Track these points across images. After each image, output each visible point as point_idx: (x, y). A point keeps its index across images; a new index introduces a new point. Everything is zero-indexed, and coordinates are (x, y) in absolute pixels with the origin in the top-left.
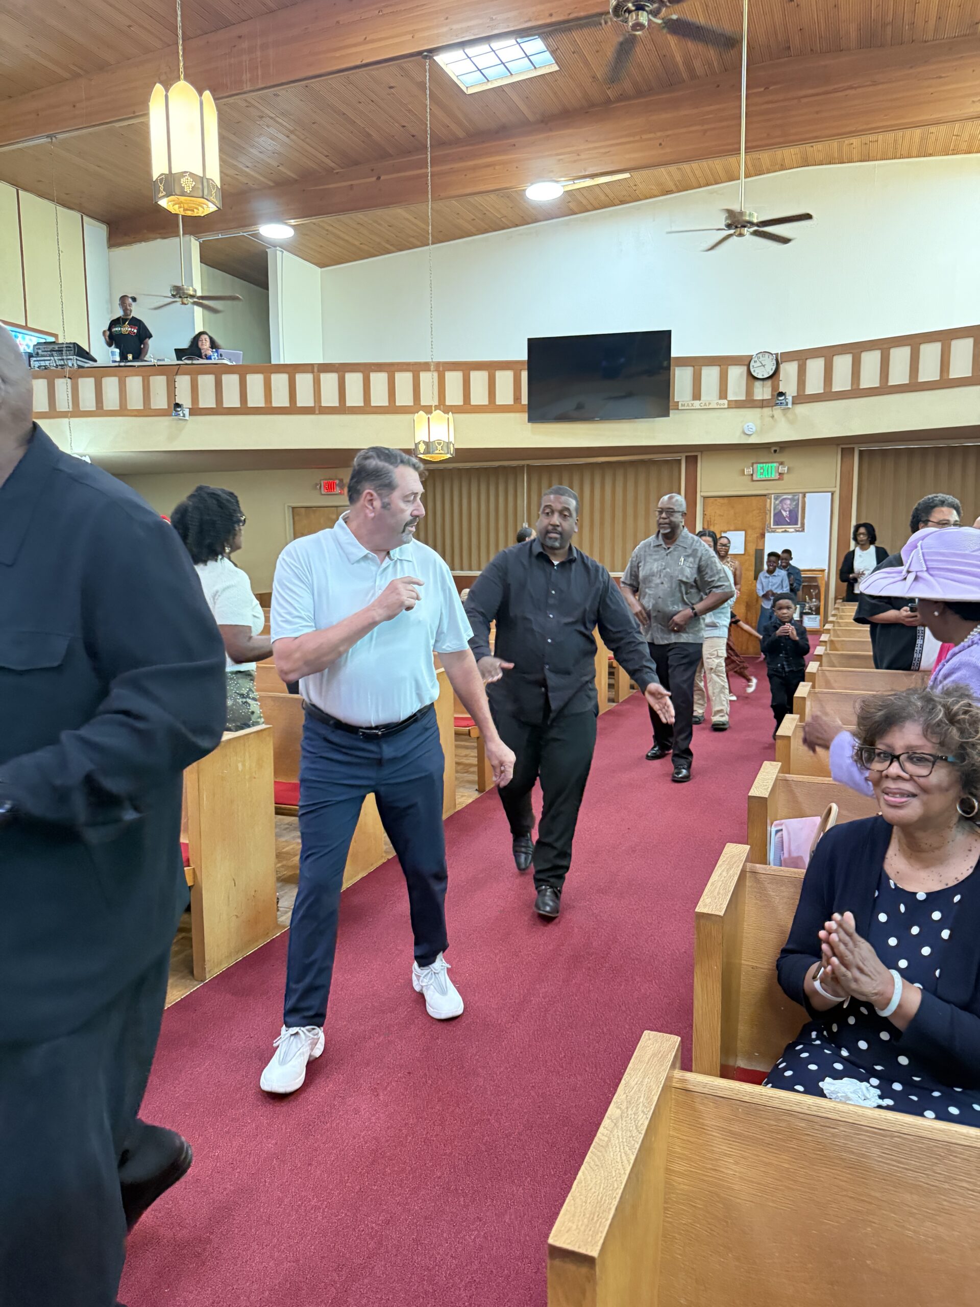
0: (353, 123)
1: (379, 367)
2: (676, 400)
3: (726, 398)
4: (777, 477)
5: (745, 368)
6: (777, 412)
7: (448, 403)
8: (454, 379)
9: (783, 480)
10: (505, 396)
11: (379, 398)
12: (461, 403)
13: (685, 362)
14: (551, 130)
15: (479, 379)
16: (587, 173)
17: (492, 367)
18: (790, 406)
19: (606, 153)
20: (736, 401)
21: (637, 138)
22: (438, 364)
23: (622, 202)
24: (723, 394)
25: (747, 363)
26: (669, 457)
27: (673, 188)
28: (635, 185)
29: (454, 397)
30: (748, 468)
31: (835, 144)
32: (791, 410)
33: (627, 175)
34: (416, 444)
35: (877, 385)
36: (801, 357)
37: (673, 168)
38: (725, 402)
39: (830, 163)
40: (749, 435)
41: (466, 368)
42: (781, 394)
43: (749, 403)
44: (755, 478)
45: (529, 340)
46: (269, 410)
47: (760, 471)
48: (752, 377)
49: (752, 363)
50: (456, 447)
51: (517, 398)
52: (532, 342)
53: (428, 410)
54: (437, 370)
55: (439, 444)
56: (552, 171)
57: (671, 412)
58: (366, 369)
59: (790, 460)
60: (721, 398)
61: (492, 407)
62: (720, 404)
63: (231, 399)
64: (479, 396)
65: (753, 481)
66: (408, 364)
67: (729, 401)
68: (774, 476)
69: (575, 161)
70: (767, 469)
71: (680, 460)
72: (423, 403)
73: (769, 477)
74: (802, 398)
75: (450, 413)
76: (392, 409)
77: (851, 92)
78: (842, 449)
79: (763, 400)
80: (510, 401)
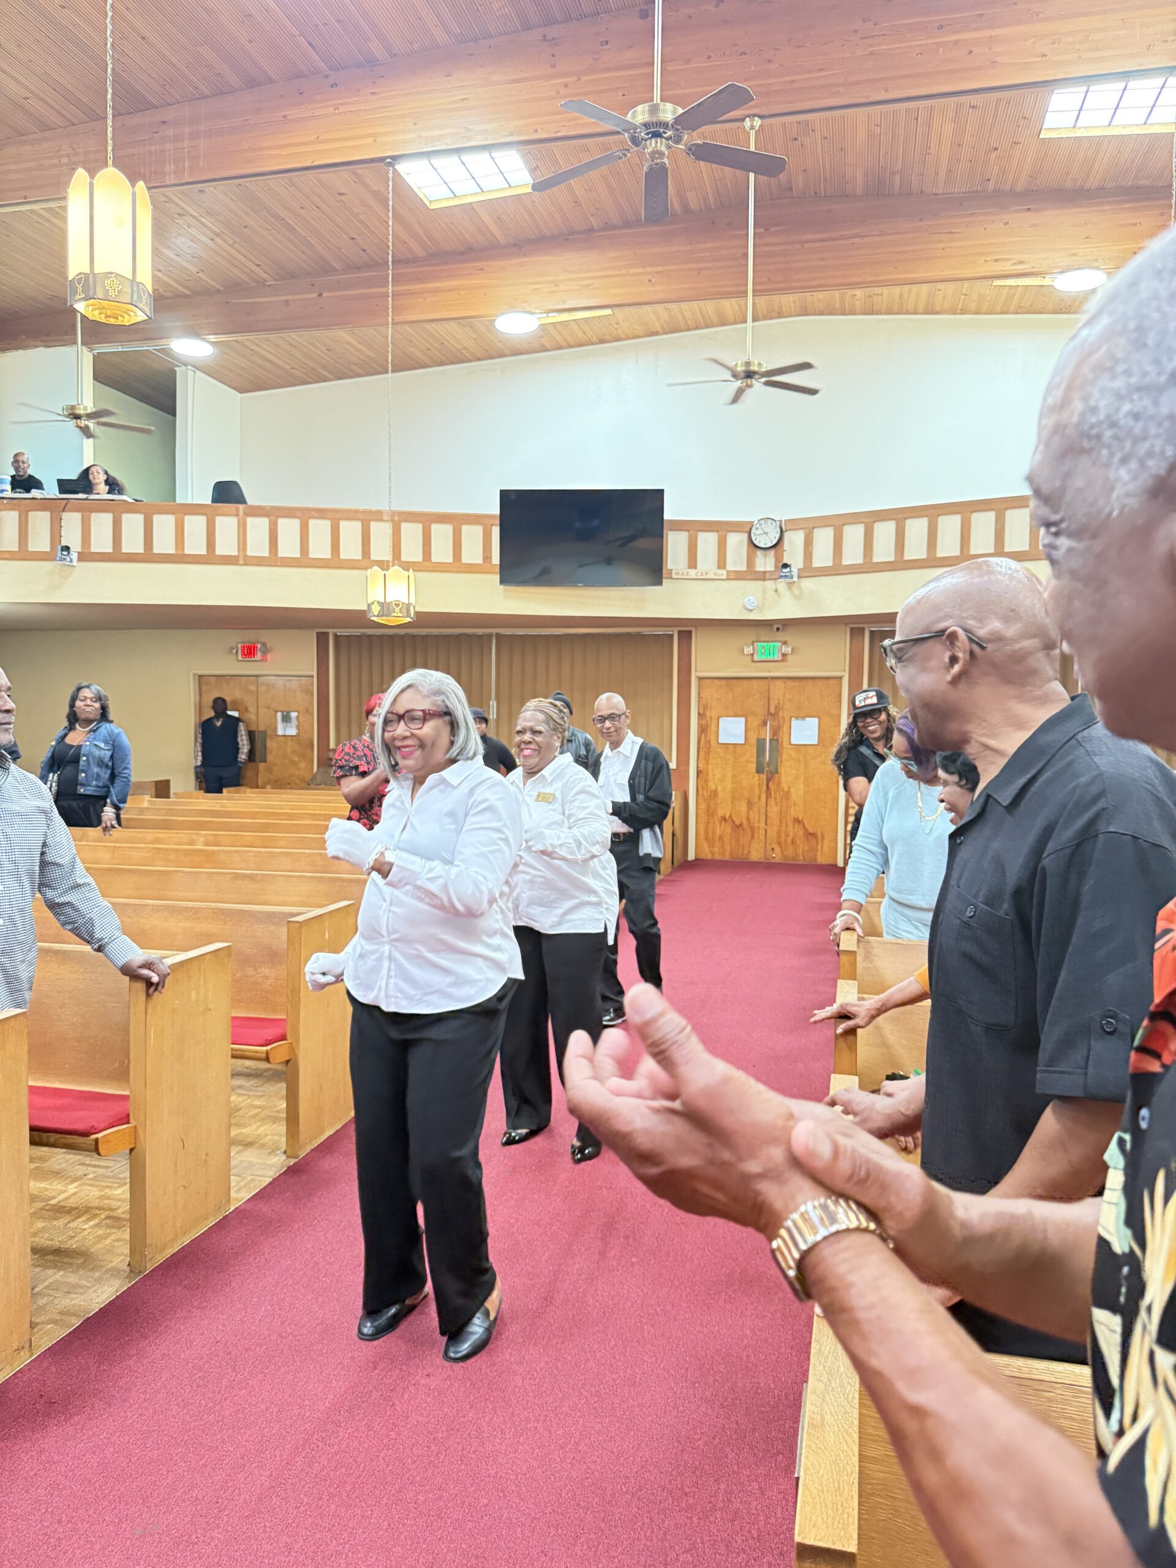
0: (292, 230)
1: (321, 513)
2: (669, 567)
3: (724, 567)
4: (780, 658)
5: (746, 536)
6: (781, 585)
7: (404, 558)
8: (411, 533)
9: (786, 661)
10: (472, 553)
11: (320, 548)
12: (420, 559)
13: (679, 525)
14: (525, 256)
15: (442, 534)
16: (566, 306)
17: (458, 521)
18: (795, 579)
19: (588, 285)
20: (736, 572)
21: (624, 272)
22: (393, 513)
23: (602, 341)
24: (722, 564)
25: (747, 529)
26: (659, 631)
27: (660, 329)
28: (617, 324)
29: (412, 551)
30: (748, 646)
31: (837, 294)
32: (796, 585)
33: (608, 312)
34: (369, 606)
35: (892, 559)
36: (809, 526)
37: (659, 308)
38: (724, 572)
39: (831, 314)
40: (751, 611)
41: (427, 520)
42: (785, 566)
43: (751, 574)
44: (756, 658)
45: (501, 491)
46: (180, 558)
47: (760, 650)
48: (753, 545)
49: (753, 531)
50: (418, 609)
51: (487, 557)
52: (504, 494)
53: (384, 565)
54: (393, 521)
55: (397, 605)
56: (526, 302)
57: (664, 581)
58: (304, 515)
59: (794, 638)
60: (719, 568)
61: (457, 565)
62: (719, 575)
63: (133, 543)
64: (442, 552)
65: (753, 661)
66: (356, 512)
67: (728, 572)
68: (778, 657)
69: (552, 292)
70: (769, 649)
71: (671, 636)
72: (374, 556)
73: (771, 658)
74: (809, 571)
75: (411, 570)
76: (335, 562)
77: (857, 240)
78: (852, 629)
79: (765, 572)
80: (479, 560)
